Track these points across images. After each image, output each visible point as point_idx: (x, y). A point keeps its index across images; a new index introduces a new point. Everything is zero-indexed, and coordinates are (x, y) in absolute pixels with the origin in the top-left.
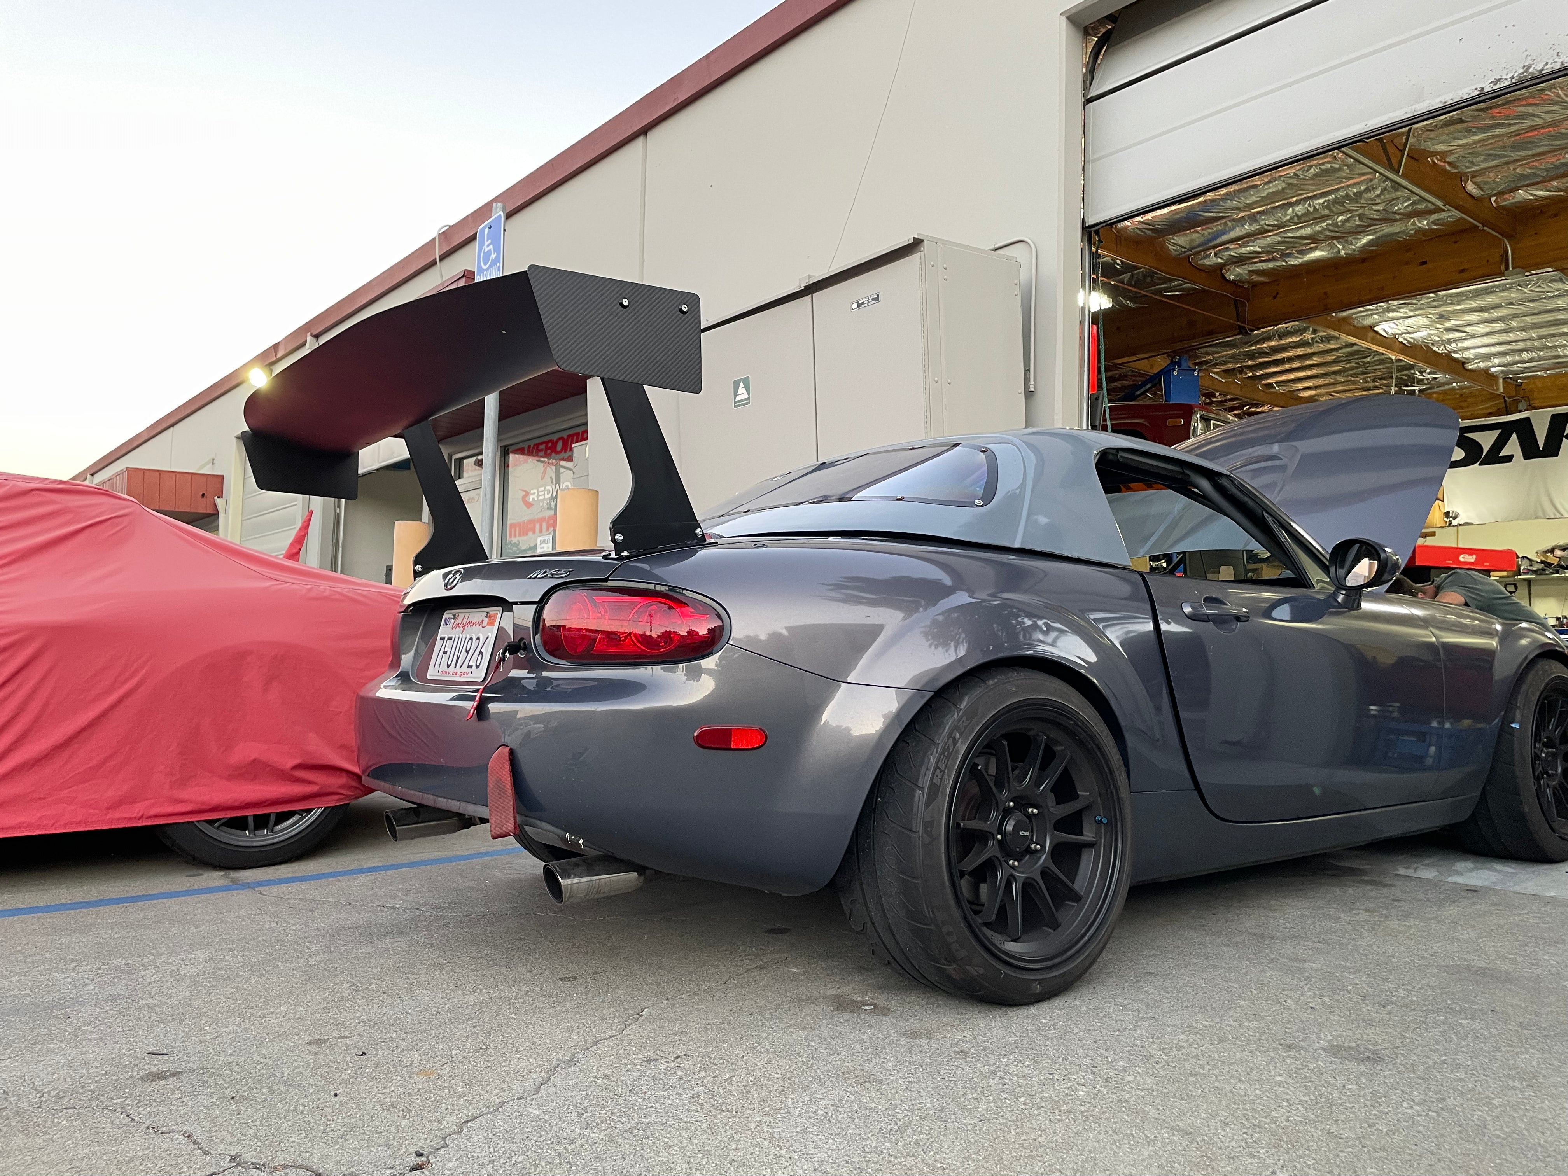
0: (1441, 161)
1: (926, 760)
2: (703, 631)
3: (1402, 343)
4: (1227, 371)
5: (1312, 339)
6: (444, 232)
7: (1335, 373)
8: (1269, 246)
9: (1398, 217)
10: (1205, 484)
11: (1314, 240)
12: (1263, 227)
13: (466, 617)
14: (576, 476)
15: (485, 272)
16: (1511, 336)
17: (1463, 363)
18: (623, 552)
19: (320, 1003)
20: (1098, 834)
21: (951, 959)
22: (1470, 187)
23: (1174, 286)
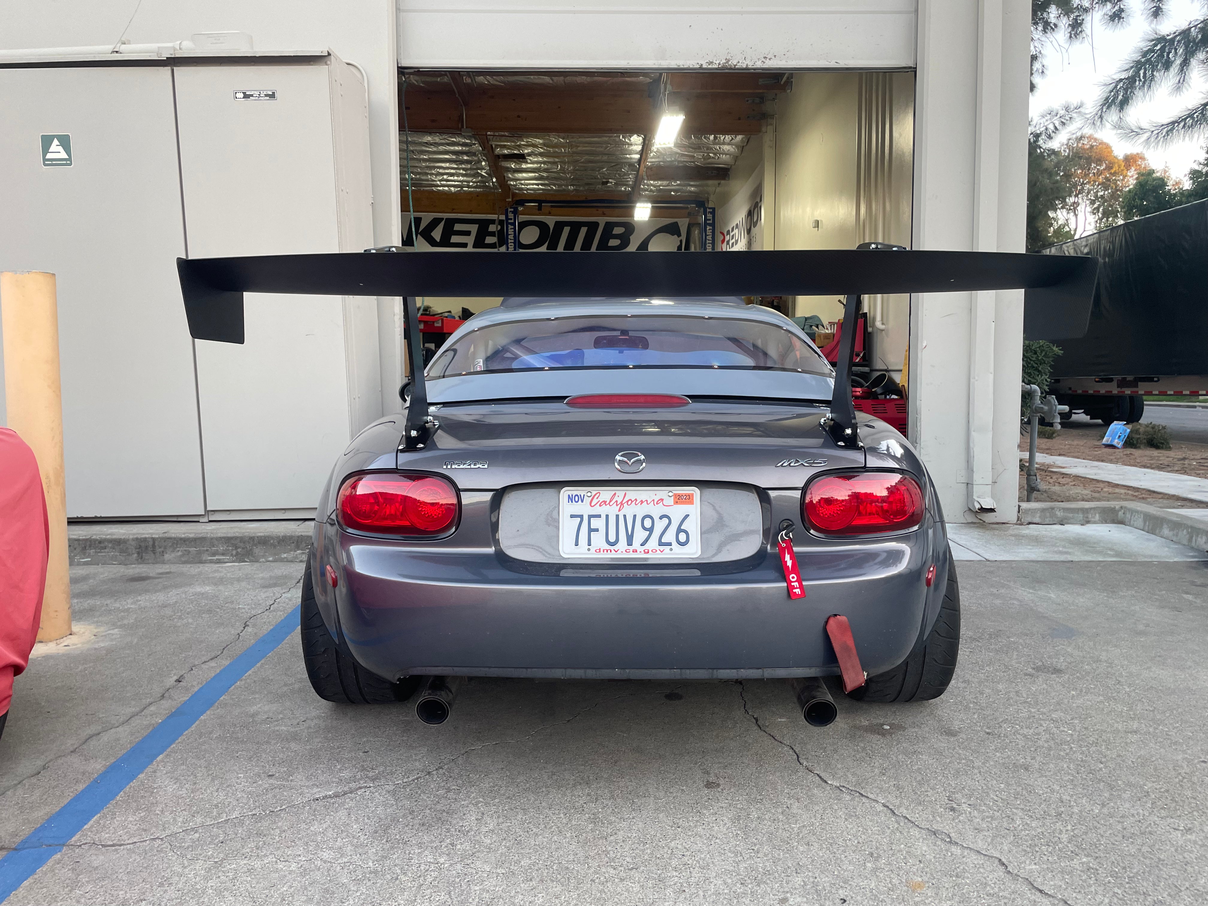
13: (620, 495)
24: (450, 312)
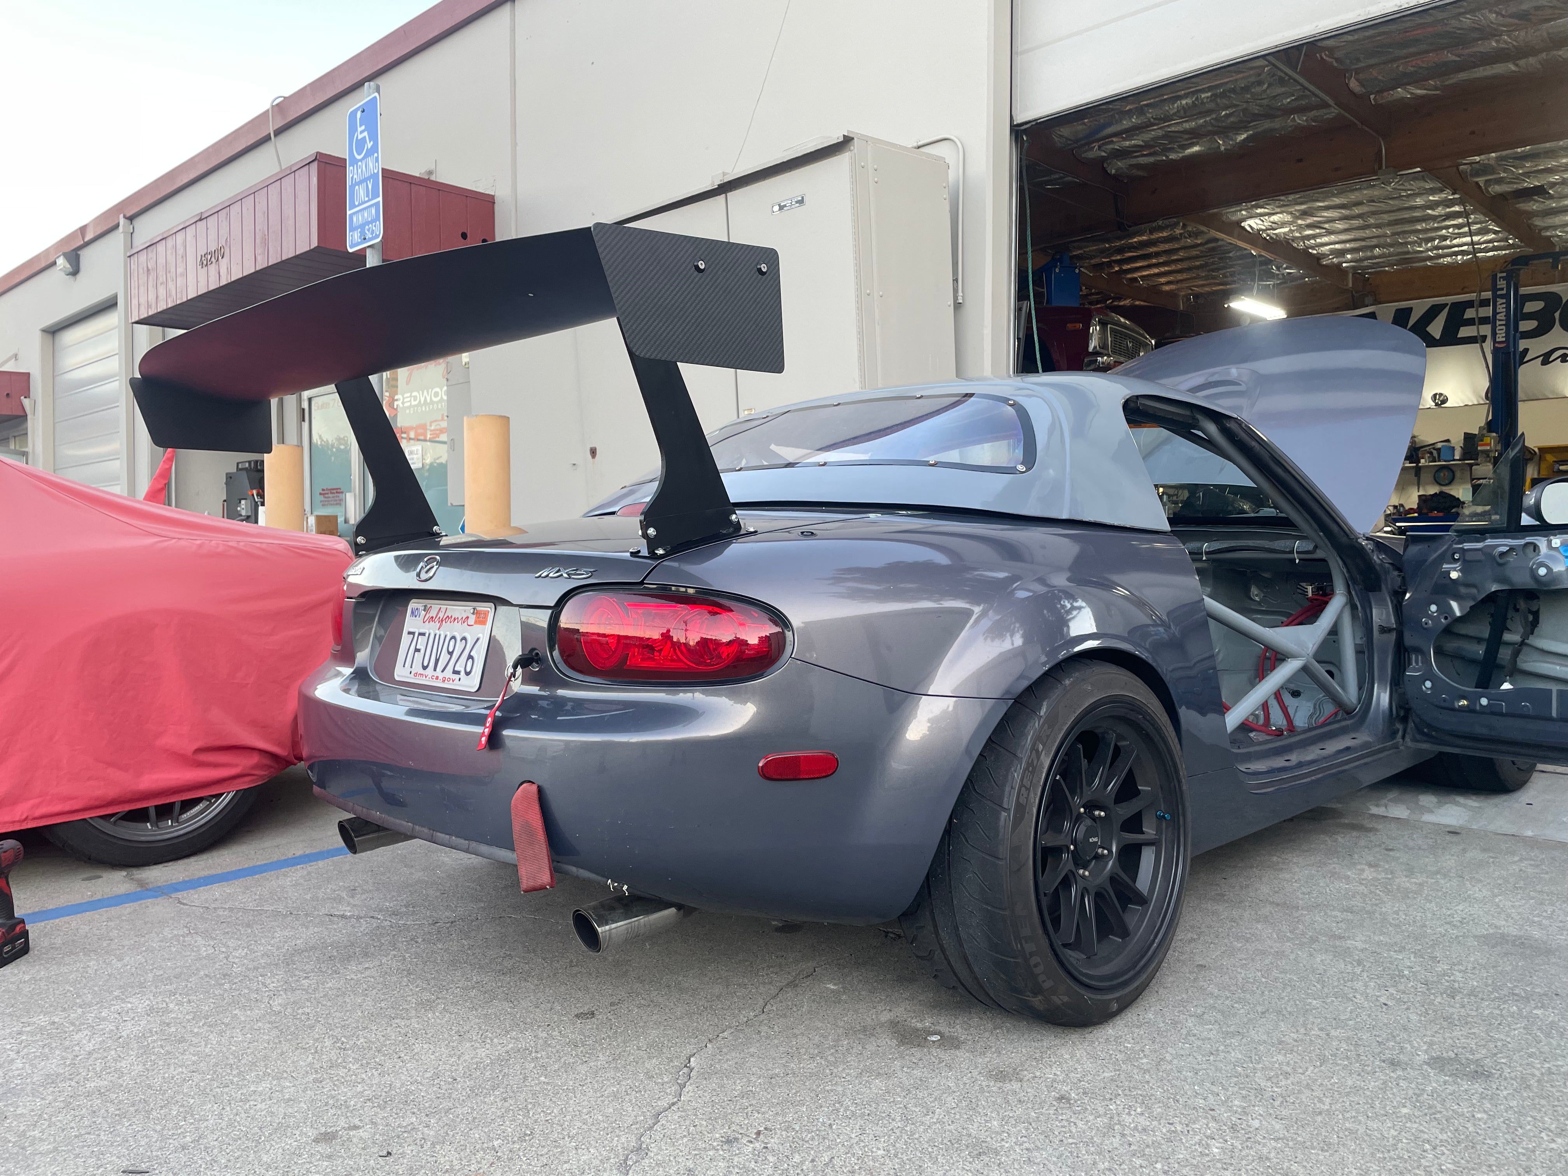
0: (1328, 57)
1: (1010, 777)
2: (753, 640)
3: (1265, 238)
4: (1095, 266)
5: (1181, 234)
6: (277, 105)
7: (1197, 268)
8: (1153, 139)
9: (1279, 113)
10: (1212, 428)
11: (1195, 135)
12: (1149, 121)
13: (443, 610)
14: (449, 383)
15: (360, 163)
16: (1368, 233)
17: (1318, 258)
18: (657, 549)
19: (307, 1073)
20: (1159, 830)
21: (1037, 990)
22: (1354, 84)
23: (1056, 179)
24: (1448, 441)
